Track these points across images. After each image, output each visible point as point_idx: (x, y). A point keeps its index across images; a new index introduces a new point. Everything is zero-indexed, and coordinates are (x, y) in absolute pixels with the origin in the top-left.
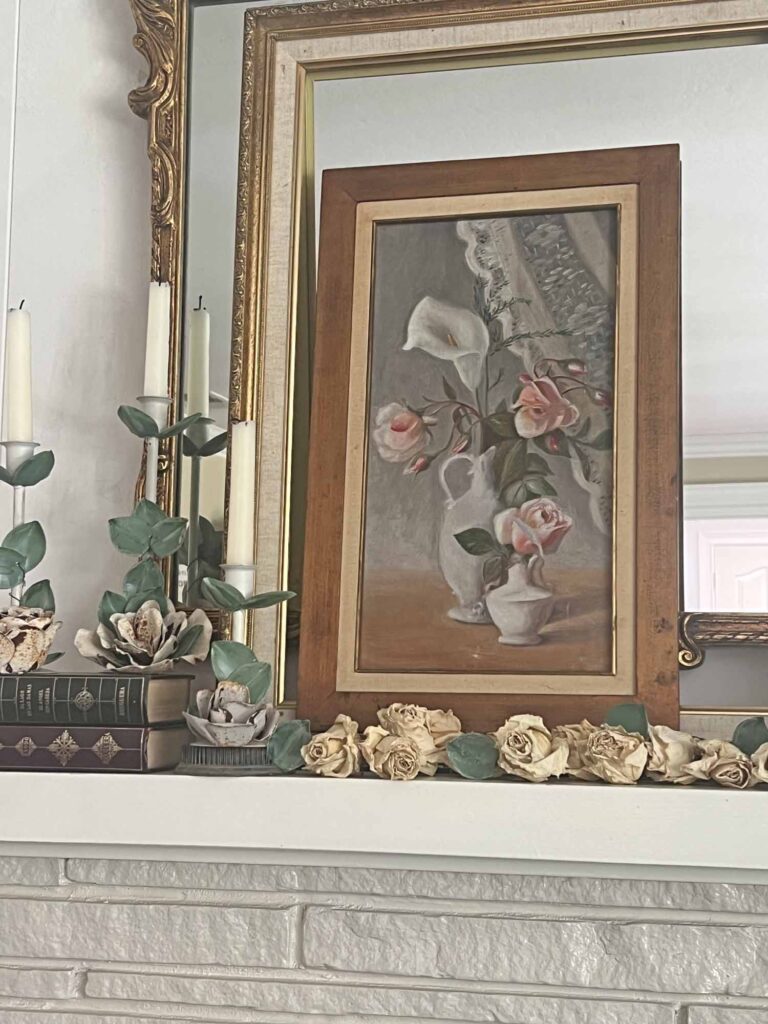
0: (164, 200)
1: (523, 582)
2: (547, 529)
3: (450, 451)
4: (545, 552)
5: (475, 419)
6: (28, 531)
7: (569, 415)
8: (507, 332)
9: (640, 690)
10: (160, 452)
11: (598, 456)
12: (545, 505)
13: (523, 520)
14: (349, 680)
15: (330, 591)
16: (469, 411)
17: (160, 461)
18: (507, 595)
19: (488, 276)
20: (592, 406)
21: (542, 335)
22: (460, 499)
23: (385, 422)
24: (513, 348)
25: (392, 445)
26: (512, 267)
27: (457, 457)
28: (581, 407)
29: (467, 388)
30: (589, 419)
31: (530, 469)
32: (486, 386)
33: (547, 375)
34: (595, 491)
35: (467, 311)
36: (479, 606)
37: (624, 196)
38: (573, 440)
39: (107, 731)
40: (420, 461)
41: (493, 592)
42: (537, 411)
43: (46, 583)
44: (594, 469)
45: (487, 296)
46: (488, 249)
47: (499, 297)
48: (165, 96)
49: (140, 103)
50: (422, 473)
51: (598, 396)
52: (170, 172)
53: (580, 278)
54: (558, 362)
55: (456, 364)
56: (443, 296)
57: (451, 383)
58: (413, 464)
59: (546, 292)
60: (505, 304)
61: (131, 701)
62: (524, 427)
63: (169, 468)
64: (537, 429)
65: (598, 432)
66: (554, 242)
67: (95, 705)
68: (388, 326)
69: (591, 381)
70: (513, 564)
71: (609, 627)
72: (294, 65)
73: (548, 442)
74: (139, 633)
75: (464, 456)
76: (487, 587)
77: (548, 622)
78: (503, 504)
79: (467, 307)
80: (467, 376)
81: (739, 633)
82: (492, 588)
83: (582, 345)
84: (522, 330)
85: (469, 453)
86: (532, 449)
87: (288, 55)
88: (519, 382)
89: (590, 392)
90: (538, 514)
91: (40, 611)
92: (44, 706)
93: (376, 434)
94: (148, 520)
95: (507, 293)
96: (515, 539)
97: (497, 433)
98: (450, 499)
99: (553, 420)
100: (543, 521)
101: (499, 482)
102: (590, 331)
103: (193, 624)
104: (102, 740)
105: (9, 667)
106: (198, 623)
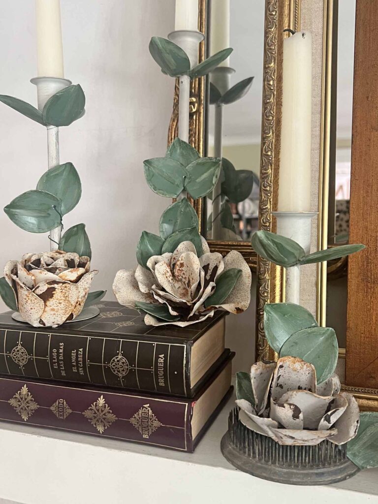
6: (63, 172)
10: (191, 95)
17: (191, 103)
39: (146, 402)
43: (81, 227)
61: (172, 373)
63: (198, 111)
67: (131, 372)
74: (176, 274)
91: (76, 258)
92: (78, 368)
94: (181, 160)
103: (230, 267)
104: (140, 412)
105: (41, 322)
106: (235, 266)
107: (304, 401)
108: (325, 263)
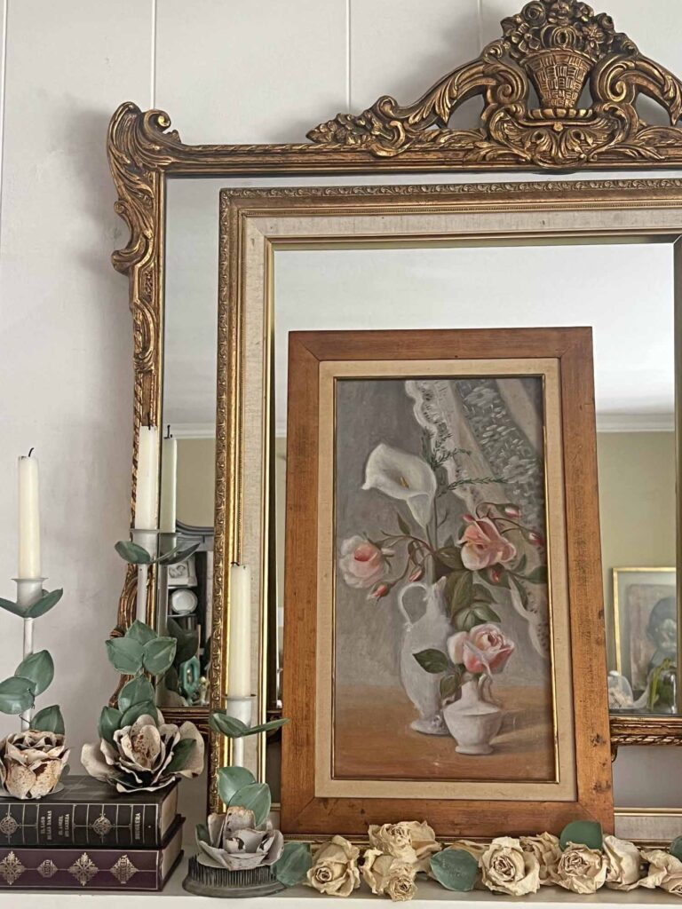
0: (145, 349)
1: (475, 698)
2: (493, 652)
3: (407, 579)
4: (493, 672)
5: (427, 552)
6: (38, 659)
7: (507, 552)
8: (451, 479)
9: (580, 796)
11: (535, 589)
12: (491, 630)
13: (473, 642)
14: (327, 787)
15: (307, 705)
16: (421, 544)
18: (462, 709)
19: (434, 429)
20: (526, 544)
21: (481, 481)
22: (417, 623)
23: (349, 552)
24: (457, 492)
25: (357, 573)
26: (454, 421)
27: (413, 585)
28: (518, 545)
29: (419, 526)
30: (524, 557)
31: (477, 598)
32: (435, 523)
33: (487, 516)
34: (534, 619)
35: (417, 459)
36: (438, 719)
37: (546, 367)
38: (512, 574)
39: (124, 854)
40: (381, 588)
41: (450, 706)
42: (480, 547)
43: (56, 707)
44: (530, 599)
45: (433, 446)
46: (432, 405)
47: (443, 448)
48: (147, 258)
49: (123, 263)
50: (382, 598)
51: (531, 537)
52: (152, 326)
53: (511, 434)
54: (496, 505)
55: (408, 503)
56: (396, 444)
57: (404, 520)
58: (375, 590)
59: (483, 445)
60: (449, 454)
61: (146, 827)
62: (469, 560)
64: (480, 562)
65: (534, 568)
66: (488, 403)
67: (112, 830)
68: (349, 468)
69: (526, 522)
70: (465, 682)
71: (551, 740)
72: (262, 238)
73: (491, 573)
74: (136, 745)
75: (419, 584)
76: (444, 702)
77: (498, 734)
78: (455, 628)
79: (417, 454)
80: (418, 515)
81: (647, 736)
82: (448, 703)
83: (517, 492)
84: (465, 476)
85: (423, 582)
86: (477, 580)
87: (256, 230)
88: (463, 520)
89: (525, 532)
90: (485, 638)
91: (54, 737)
92: (64, 831)
93: (341, 562)
94: (139, 639)
95: (450, 445)
96: (466, 659)
97: (446, 566)
98: (408, 623)
99: (493, 556)
100: (489, 644)
101: (451, 610)
102: (523, 480)
103: (185, 737)
104: (119, 862)
105: (29, 794)
106: (189, 736)
107: (247, 836)
108: (264, 733)
